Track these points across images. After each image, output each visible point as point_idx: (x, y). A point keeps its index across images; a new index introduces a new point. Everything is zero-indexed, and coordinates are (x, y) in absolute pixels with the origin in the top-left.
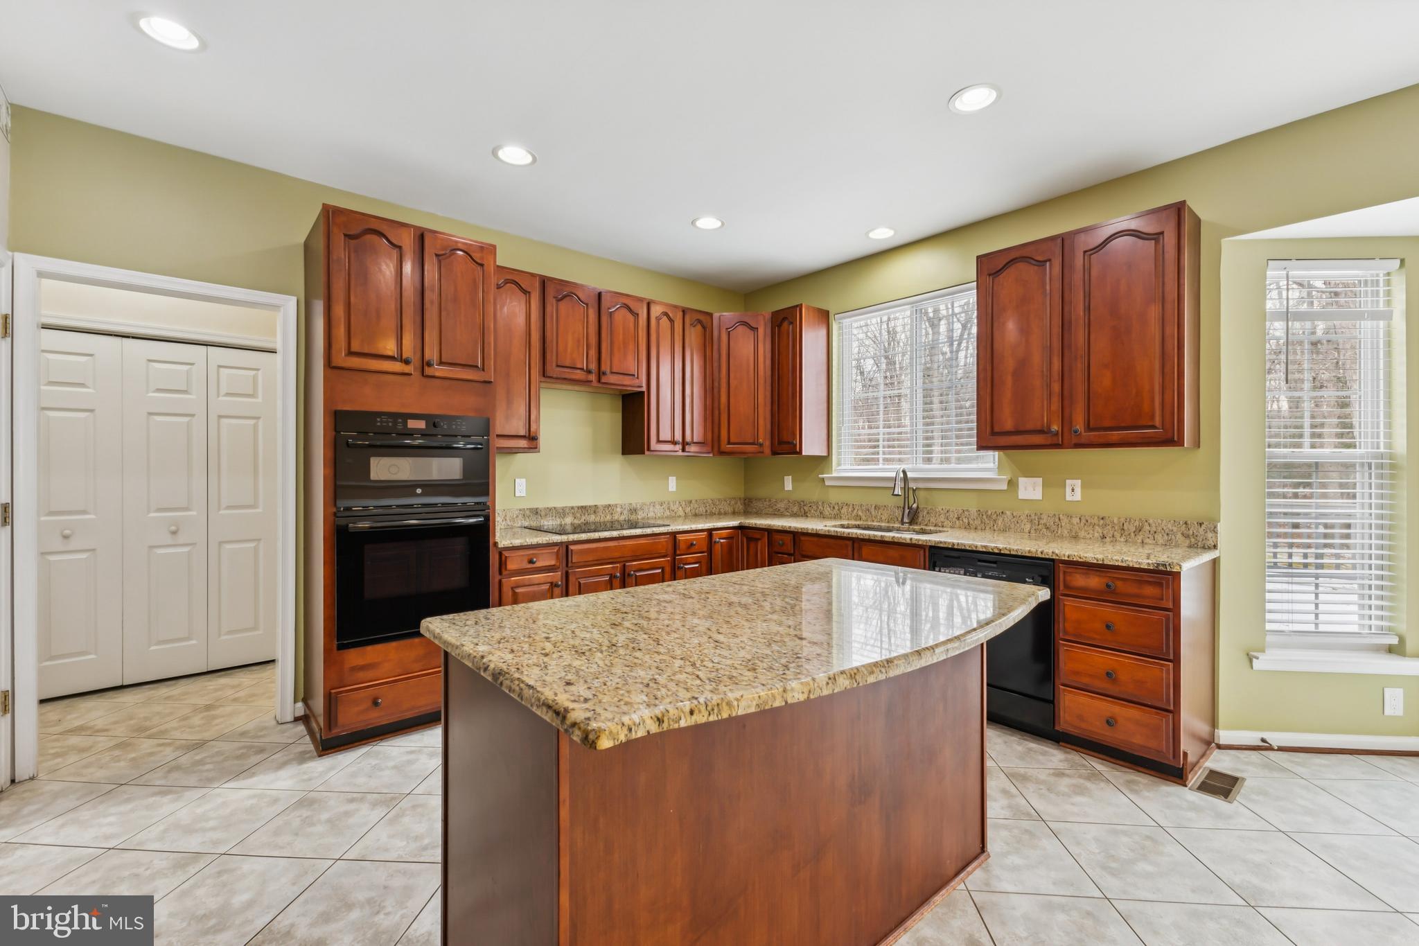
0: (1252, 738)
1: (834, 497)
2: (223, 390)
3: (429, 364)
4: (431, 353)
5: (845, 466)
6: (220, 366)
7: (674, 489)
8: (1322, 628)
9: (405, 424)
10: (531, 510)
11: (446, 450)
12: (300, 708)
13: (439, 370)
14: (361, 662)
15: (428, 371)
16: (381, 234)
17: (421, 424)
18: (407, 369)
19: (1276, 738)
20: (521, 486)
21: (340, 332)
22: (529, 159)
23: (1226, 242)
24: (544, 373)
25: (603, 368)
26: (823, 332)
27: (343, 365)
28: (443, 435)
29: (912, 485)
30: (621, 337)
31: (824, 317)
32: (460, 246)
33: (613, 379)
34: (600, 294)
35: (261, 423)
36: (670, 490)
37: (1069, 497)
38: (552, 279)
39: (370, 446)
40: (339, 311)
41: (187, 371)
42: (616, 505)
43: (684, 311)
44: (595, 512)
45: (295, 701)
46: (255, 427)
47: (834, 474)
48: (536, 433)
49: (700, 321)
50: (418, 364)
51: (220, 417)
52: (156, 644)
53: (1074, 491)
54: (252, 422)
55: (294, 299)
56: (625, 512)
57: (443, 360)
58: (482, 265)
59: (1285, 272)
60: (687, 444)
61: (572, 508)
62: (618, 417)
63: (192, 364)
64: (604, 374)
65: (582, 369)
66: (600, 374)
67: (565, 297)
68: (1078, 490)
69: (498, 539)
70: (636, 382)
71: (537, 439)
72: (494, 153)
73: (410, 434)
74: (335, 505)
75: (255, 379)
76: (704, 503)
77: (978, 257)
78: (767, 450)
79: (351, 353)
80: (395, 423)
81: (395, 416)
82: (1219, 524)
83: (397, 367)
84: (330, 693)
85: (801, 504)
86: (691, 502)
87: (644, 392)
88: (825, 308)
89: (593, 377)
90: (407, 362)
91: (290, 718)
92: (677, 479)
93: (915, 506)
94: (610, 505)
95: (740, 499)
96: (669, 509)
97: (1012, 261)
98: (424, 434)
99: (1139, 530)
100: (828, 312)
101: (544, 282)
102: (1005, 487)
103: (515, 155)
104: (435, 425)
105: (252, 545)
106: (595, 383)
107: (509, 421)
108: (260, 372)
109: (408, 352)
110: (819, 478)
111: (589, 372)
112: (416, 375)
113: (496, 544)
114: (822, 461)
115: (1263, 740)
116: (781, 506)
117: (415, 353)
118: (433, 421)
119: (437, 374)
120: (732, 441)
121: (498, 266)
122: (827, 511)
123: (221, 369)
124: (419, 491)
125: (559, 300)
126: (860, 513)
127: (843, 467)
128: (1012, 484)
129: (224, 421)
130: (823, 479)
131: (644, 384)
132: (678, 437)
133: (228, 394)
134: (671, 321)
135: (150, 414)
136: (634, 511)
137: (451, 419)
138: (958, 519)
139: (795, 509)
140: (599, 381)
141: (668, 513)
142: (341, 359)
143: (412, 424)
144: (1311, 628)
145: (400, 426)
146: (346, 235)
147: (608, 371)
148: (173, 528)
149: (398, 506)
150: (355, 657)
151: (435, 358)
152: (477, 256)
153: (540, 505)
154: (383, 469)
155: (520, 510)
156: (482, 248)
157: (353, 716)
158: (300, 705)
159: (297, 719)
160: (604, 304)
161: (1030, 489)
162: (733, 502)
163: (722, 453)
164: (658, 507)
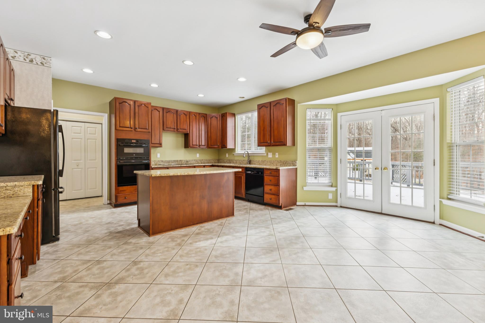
0: (303, 203)
1: (236, 158)
2: (88, 133)
3: (136, 129)
4: (137, 126)
5: (239, 151)
6: (88, 127)
7: (198, 157)
8: (319, 182)
9: (131, 141)
10: (161, 161)
11: (141, 146)
12: (109, 202)
13: (138, 130)
14: (122, 189)
15: (136, 130)
16: (126, 102)
17: (135, 141)
18: (132, 130)
19: (307, 204)
20: (159, 155)
21: (118, 123)
22: (158, 86)
23: (298, 105)
24: (163, 129)
25: (178, 128)
26: (234, 118)
27: (119, 129)
28: (140, 143)
29: (250, 155)
30: (182, 121)
31: (234, 115)
32: (143, 103)
33: (181, 130)
34: (177, 111)
35: (97, 140)
36: (197, 157)
37: (276, 157)
38: (165, 108)
39: (124, 146)
40: (118, 118)
41: (81, 129)
42: (183, 160)
43: (199, 114)
44: (177, 162)
45: (108, 200)
46: (96, 141)
47: (236, 153)
48: (161, 143)
49: (203, 116)
50: (134, 129)
51: (88, 139)
52: (74, 191)
53: (277, 156)
54: (95, 140)
55: (107, 114)
56: (185, 162)
57: (139, 128)
58: (148, 107)
59: (310, 111)
60: (200, 145)
61: (171, 160)
62: (183, 139)
63: (81, 127)
64: (178, 129)
65: (173, 128)
66: (177, 129)
67: (168, 112)
68: (278, 155)
69: (152, 166)
70: (187, 131)
71: (161, 144)
72: (150, 85)
73: (133, 143)
74: (117, 157)
75: (96, 130)
76: (207, 160)
77: (258, 105)
78: (220, 147)
79: (120, 127)
80: (129, 141)
81: (129, 139)
82: (297, 161)
83: (130, 129)
84: (116, 195)
85: (229, 160)
86: (203, 160)
87: (188, 133)
88: (234, 113)
89: (176, 130)
90: (132, 128)
91: (106, 203)
92: (199, 154)
93: (250, 160)
94: (181, 160)
95: (217, 159)
96: (197, 161)
97: (263, 106)
98: (135, 143)
99: (286, 163)
100: (235, 114)
101: (163, 109)
102: (266, 155)
103: (154, 85)
104: (138, 141)
105: (95, 169)
106: (176, 131)
107: (155, 140)
108: (97, 129)
109: (132, 126)
110: (232, 154)
111: (174, 129)
112: (134, 131)
113: (151, 167)
114: (233, 150)
115: (305, 204)
116: (225, 161)
117: (133, 127)
118: (137, 140)
119: (138, 131)
120: (212, 145)
121: (152, 106)
122: (234, 162)
123: (88, 128)
124: (134, 155)
125: (167, 113)
126: (241, 162)
127: (238, 151)
128: (267, 154)
129: (89, 140)
130: (234, 154)
131: (189, 132)
132: (198, 144)
133: (90, 134)
134: (196, 116)
135: (72, 138)
136: (187, 162)
137: (141, 140)
138: (258, 162)
139: (228, 161)
140: (177, 131)
141: (196, 162)
142: (118, 128)
143: (133, 141)
144: (317, 182)
145: (130, 142)
146: (119, 103)
147: (179, 129)
148: (77, 164)
149: (130, 158)
150: (121, 188)
151: (138, 127)
152: (147, 105)
153: (164, 160)
154: (127, 150)
155: (158, 161)
156: (148, 104)
157: (121, 201)
158: (109, 201)
159: (108, 204)
160: (178, 113)
161: (270, 155)
162: (215, 160)
163: (210, 148)
164: (194, 161)
